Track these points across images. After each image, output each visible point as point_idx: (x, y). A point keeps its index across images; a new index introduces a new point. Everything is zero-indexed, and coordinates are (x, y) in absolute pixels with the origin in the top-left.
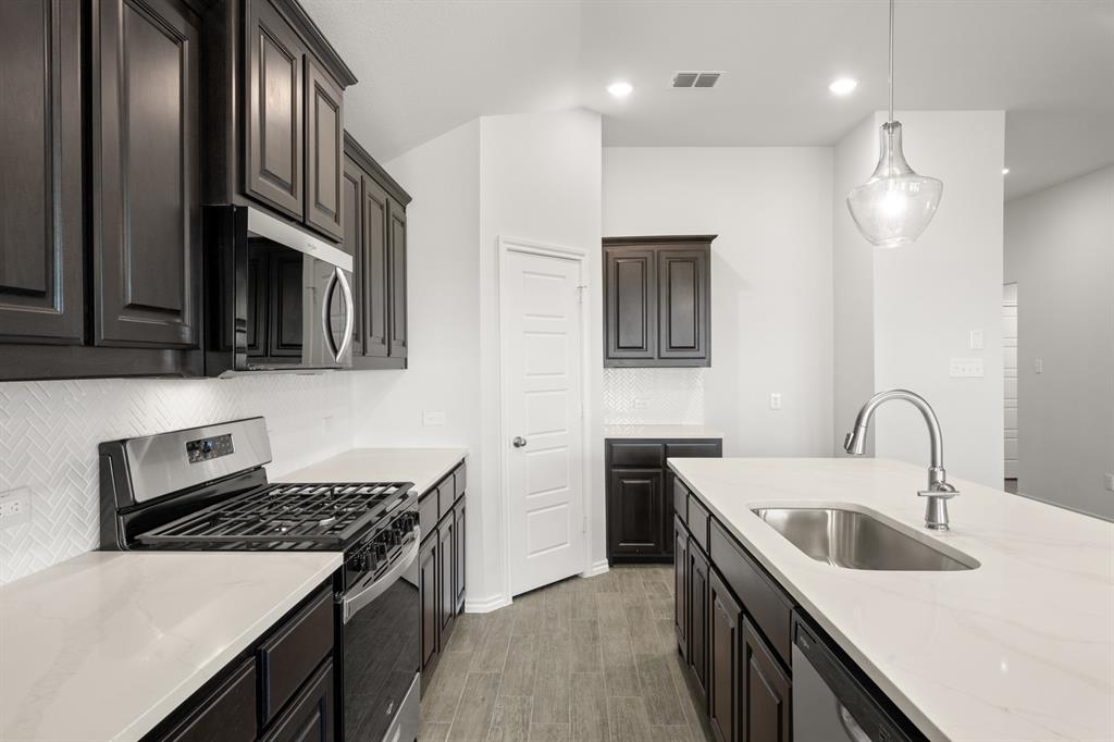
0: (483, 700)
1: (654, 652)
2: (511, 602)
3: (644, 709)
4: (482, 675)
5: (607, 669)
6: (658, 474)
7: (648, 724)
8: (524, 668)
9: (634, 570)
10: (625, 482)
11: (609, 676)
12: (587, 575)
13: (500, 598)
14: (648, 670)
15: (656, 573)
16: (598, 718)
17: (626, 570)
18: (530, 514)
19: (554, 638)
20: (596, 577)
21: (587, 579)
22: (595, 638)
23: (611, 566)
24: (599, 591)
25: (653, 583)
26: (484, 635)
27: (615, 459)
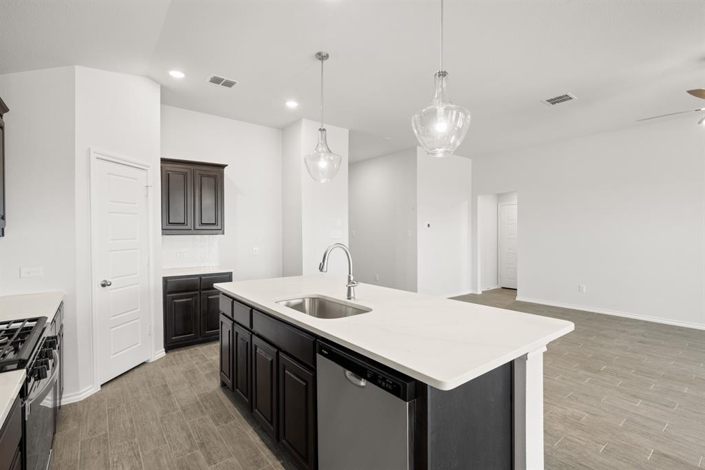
0: (99, 453)
1: (207, 391)
2: (100, 389)
3: (211, 421)
4: (91, 439)
5: (182, 407)
6: (196, 294)
7: (215, 427)
8: (124, 425)
9: (182, 351)
10: (176, 301)
11: (184, 411)
12: (152, 361)
13: (91, 388)
14: (207, 401)
15: (195, 350)
16: (185, 435)
17: (177, 352)
18: (113, 329)
19: (140, 401)
20: (158, 360)
21: (152, 363)
22: (169, 394)
23: (166, 351)
24: (163, 367)
25: (196, 356)
26: (85, 415)
27: (169, 289)
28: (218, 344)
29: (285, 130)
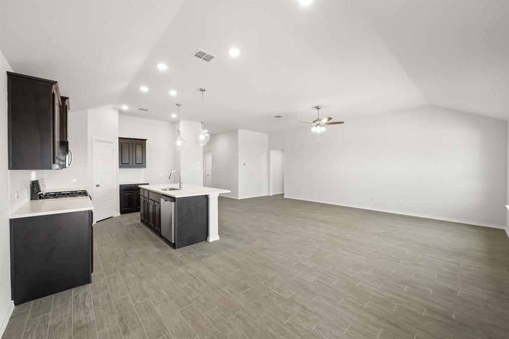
2: (96, 223)
6: (133, 192)
10: (125, 194)
11: (127, 226)
14: (136, 225)
17: (125, 214)
20: (117, 216)
22: (122, 223)
23: (121, 214)
27: (122, 189)
28: (139, 213)
29: (175, 123)
